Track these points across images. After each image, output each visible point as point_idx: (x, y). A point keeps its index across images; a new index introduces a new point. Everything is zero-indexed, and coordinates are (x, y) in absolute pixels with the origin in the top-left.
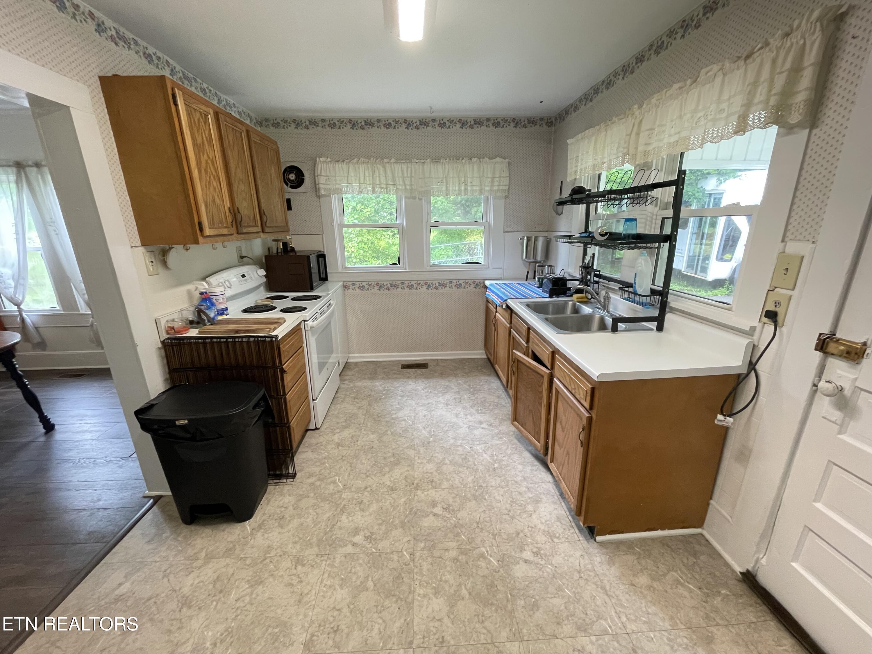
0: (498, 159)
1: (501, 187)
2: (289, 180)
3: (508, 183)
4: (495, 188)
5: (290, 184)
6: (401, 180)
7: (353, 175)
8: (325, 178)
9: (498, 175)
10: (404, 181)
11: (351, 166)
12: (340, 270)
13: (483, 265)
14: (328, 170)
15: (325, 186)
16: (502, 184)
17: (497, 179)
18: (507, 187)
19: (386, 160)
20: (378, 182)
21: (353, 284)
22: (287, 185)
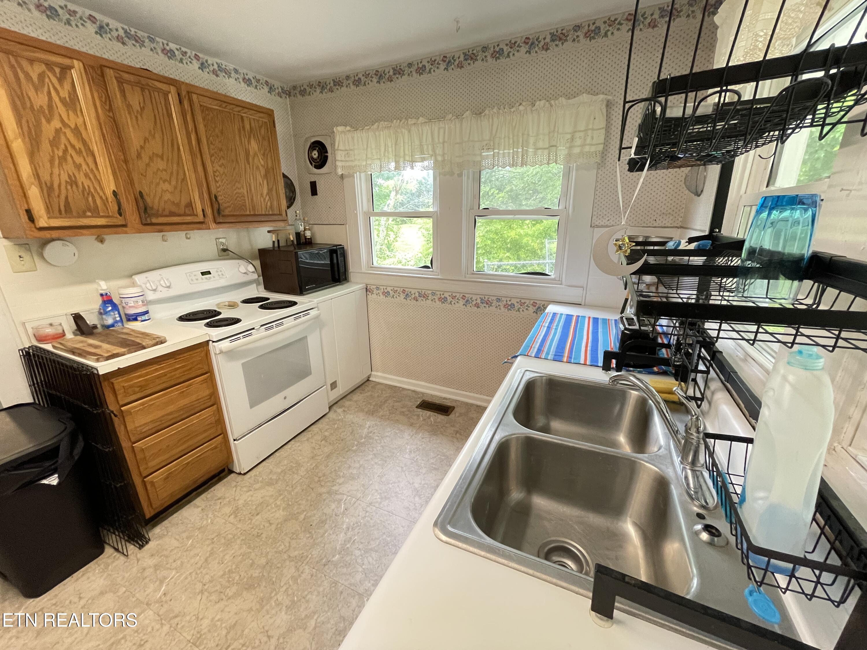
0: (585, 97)
1: (587, 149)
2: (312, 158)
3: (602, 140)
4: (577, 150)
5: (313, 163)
6: (430, 147)
7: (373, 146)
8: (344, 153)
9: (582, 126)
10: (434, 150)
11: (371, 134)
12: (364, 270)
13: (554, 279)
14: (346, 142)
15: (343, 164)
16: (588, 141)
17: (582, 134)
18: (601, 147)
19: (411, 121)
20: (402, 154)
21: (378, 288)
22: (311, 164)
